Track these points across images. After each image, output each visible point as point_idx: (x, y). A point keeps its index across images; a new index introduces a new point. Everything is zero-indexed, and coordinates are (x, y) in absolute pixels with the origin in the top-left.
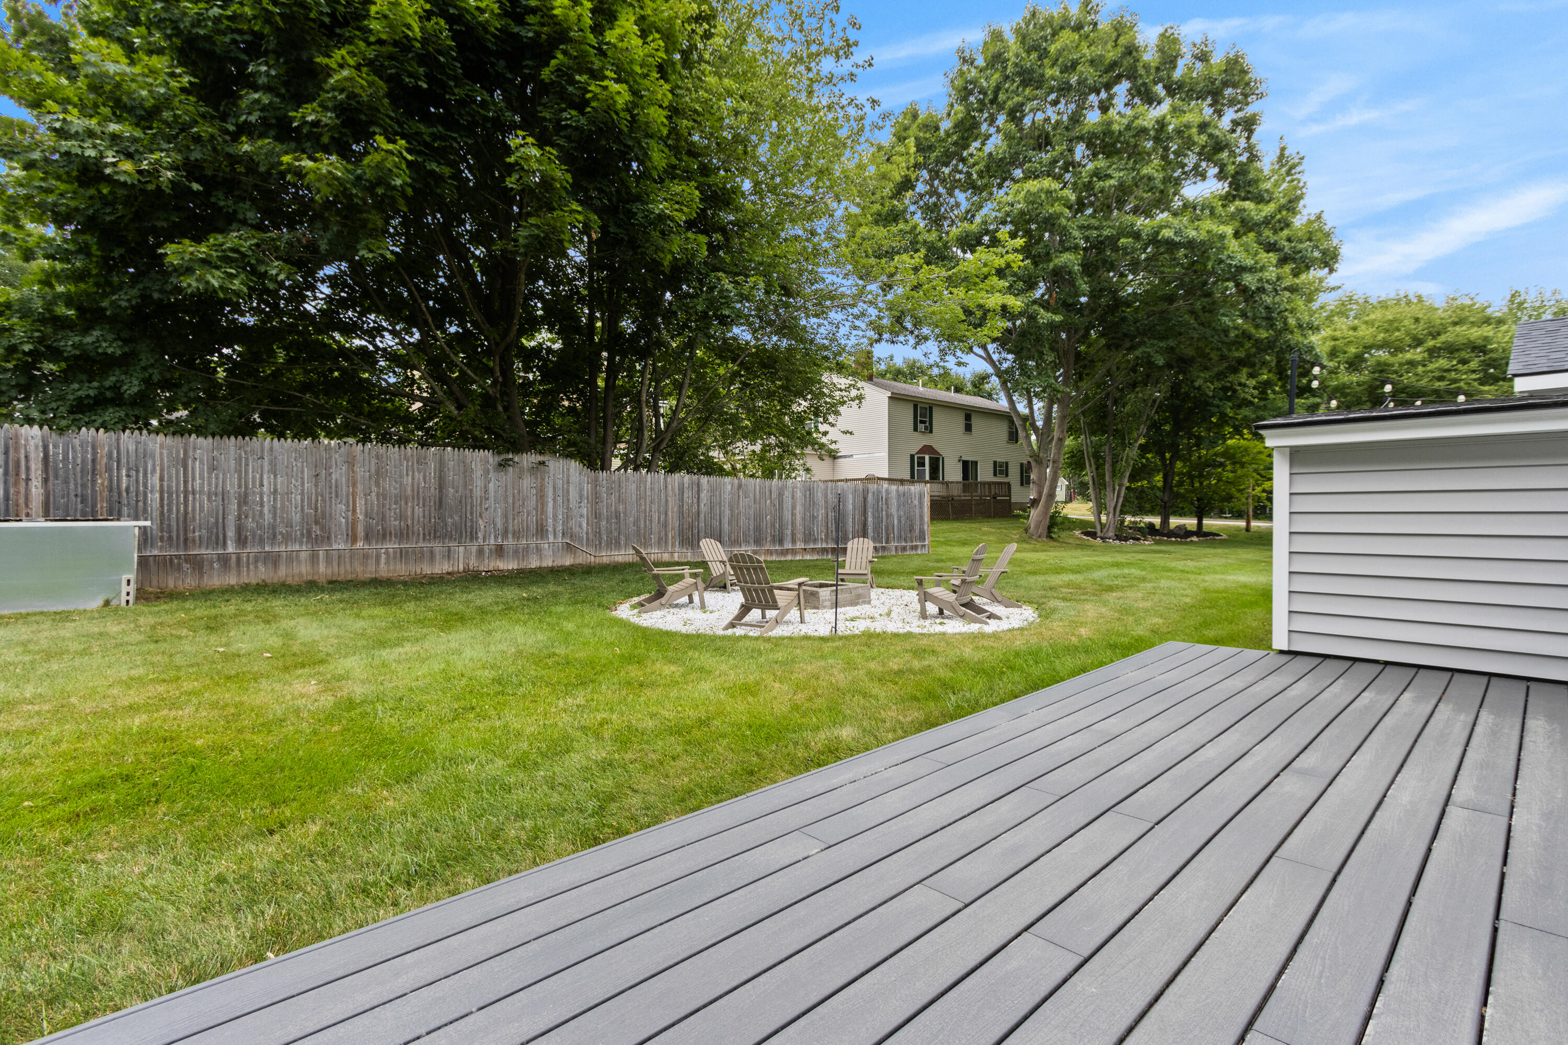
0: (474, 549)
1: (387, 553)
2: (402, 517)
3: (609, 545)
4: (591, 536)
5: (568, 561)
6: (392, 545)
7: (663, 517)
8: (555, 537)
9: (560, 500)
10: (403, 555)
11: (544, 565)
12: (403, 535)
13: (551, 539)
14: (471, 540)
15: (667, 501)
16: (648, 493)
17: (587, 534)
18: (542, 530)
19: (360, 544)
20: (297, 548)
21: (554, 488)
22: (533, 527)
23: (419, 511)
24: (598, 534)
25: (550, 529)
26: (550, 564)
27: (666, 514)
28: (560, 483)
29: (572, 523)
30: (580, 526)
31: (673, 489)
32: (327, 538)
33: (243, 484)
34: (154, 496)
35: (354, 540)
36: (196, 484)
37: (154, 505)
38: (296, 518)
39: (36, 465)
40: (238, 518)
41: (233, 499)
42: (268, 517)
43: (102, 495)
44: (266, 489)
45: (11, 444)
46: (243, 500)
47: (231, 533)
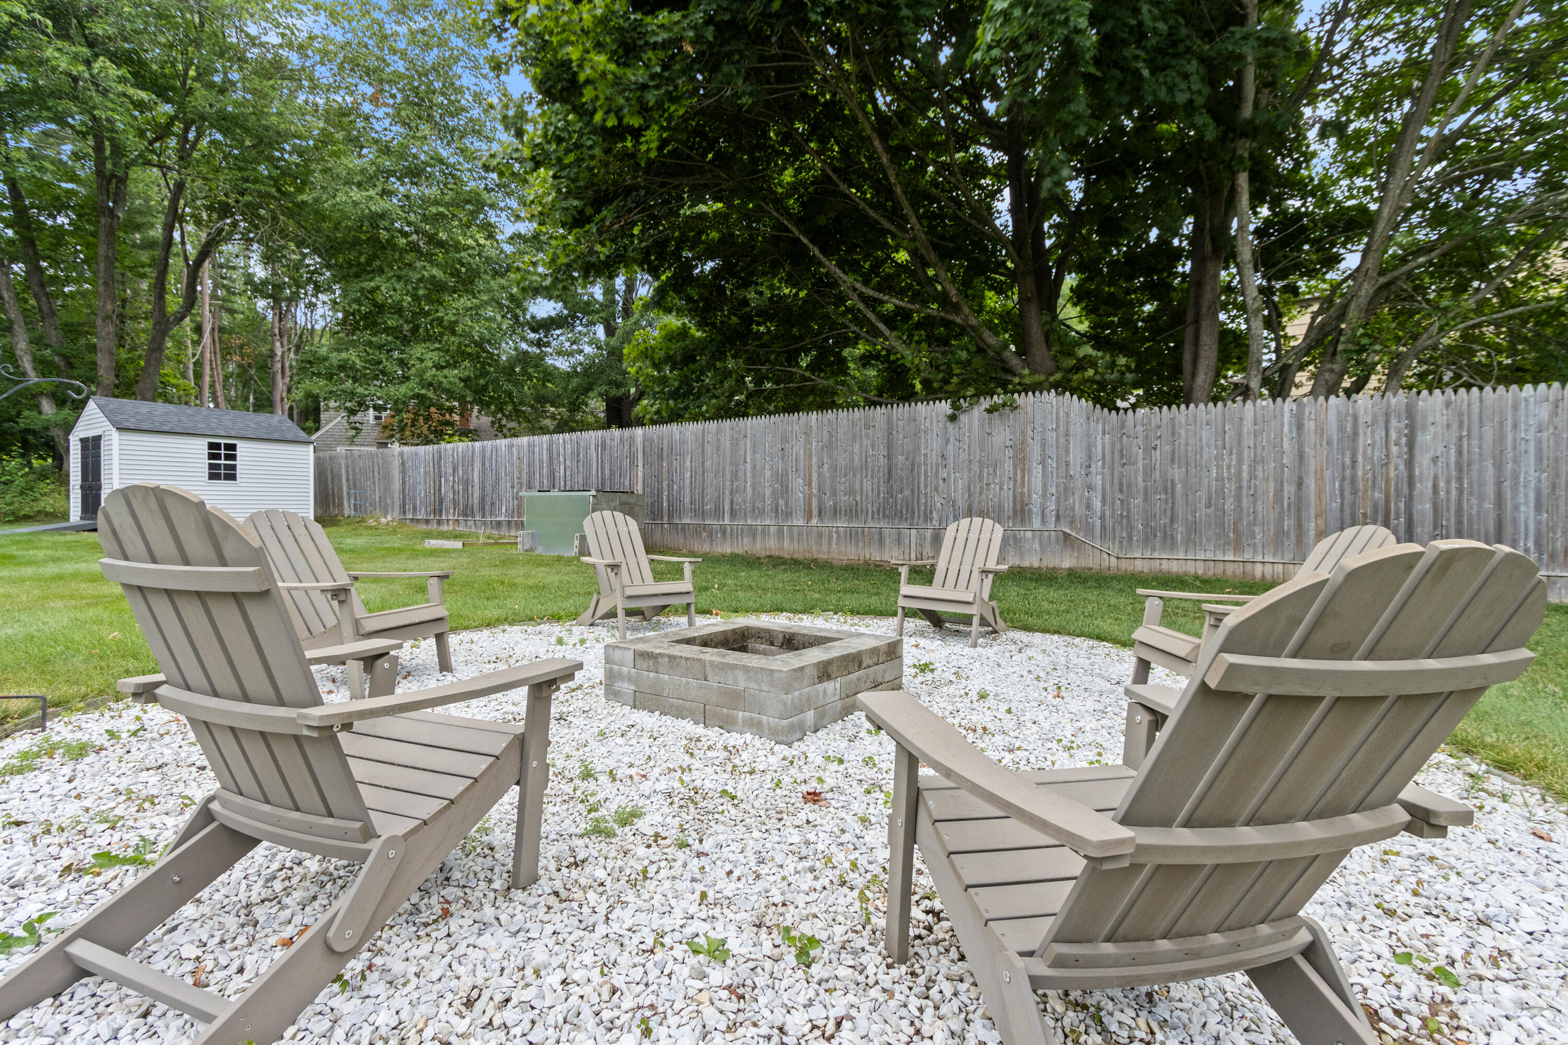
0: (929, 534)
1: (837, 532)
2: (851, 492)
3: (1148, 540)
4: (1109, 522)
5: (1067, 562)
6: (842, 524)
7: (1289, 489)
8: (1043, 522)
9: (1052, 463)
10: (852, 535)
11: (1026, 563)
12: (853, 512)
13: (1037, 524)
14: (925, 520)
15: (1301, 456)
16: (1248, 441)
17: (1103, 518)
18: (1022, 511)
19: (814, 522)
20: (767, 522)
21: (1043, 445)
22: (1008, 506)
23: (867, 485)
24: (1126, 519)
25: (1036, 509)
26: (1036, 564)
27: (1300, 484)
28: (1051, 437)
29: (1075, 500)
30: (1089, 506)
31: (1321, 430)
32: (788, 514)
33: (734, 463)
34: (688, 475)
35: (809, 517)
36: (708, 464)
37: (688, 482)
38: (768, 492)
39: (640, 456)
40: (731, 493)
41: (728, 476)
42: (749, 491)
43: (665, 475)
44: (749, 466)
45: (632, 439)
46: (735, 476)
47: (727, 508)
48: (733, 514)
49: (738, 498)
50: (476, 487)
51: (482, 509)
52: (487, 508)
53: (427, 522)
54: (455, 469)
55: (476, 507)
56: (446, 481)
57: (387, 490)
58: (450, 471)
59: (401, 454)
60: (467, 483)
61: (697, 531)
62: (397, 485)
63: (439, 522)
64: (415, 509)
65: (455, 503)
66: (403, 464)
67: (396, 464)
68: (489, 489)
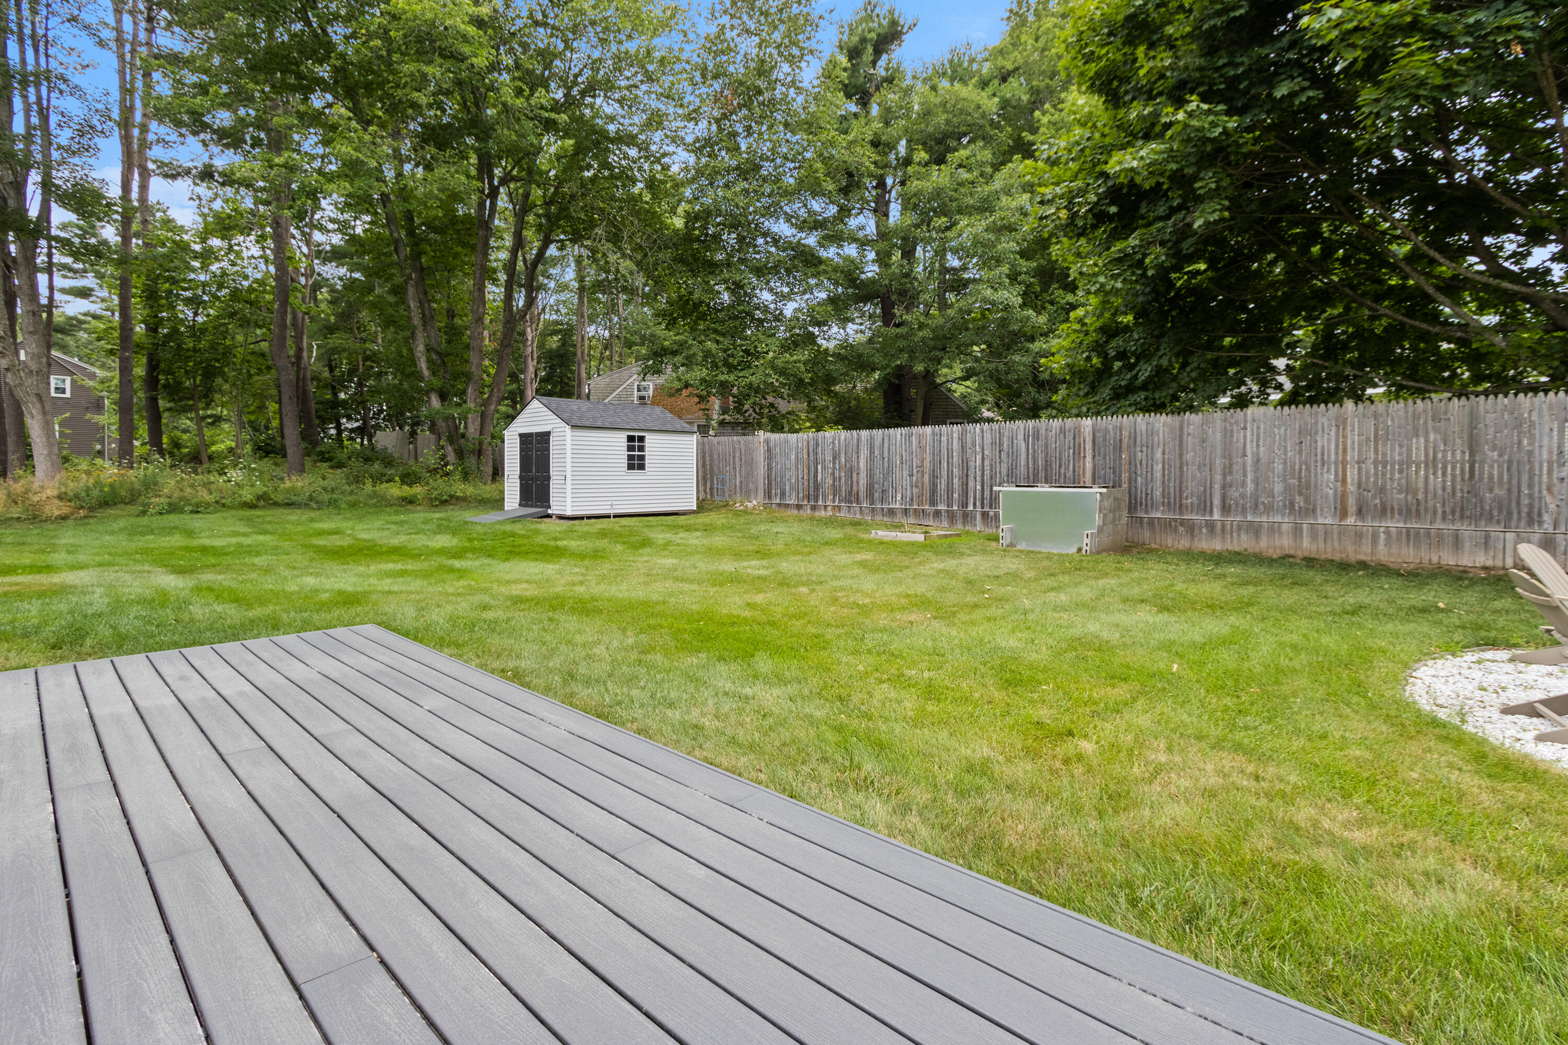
1: (1387, 533)
2: (1409, 489)
6: (1395, 524)
10: (1410, 536)
12: (1412, 511)
14: (1530, 522)
19: (1351, 520)
20: (1278, 519)
23: (1436, 482)
32: (1310, 510)
33: (1228, 455)
34: (1158, 468)
35: (1344, 514)
36: (1189, 456)
37: (1158, 475)
38: (1278, 488)
39: (1089, 446)
40: (1223, 487)
41: (1218, 469)
42: (1250, 487)
43: (1125, 467)
44: (1249, 460)
45: (1077, 432)
46: (1228, 470)
47: (1217, 501)
48: (1226, 509)
49: (1234, 493)
50: (863, 475)
51: (870, 496)
52: (876, 495)
53: (799, 507)
54: (835, 457)
55: (862, 494)
56: (824, 468)
57: (750, 474)
58: (829, 458)
59: (767, 442)
60: (851, 471)
61: (1169, 526)
62: (761, 471)
63: (814, 508)
64: (783, 495)
65: (835, 490)
66: (769, 450)
67: (762, 449)
68: (878, 476)
